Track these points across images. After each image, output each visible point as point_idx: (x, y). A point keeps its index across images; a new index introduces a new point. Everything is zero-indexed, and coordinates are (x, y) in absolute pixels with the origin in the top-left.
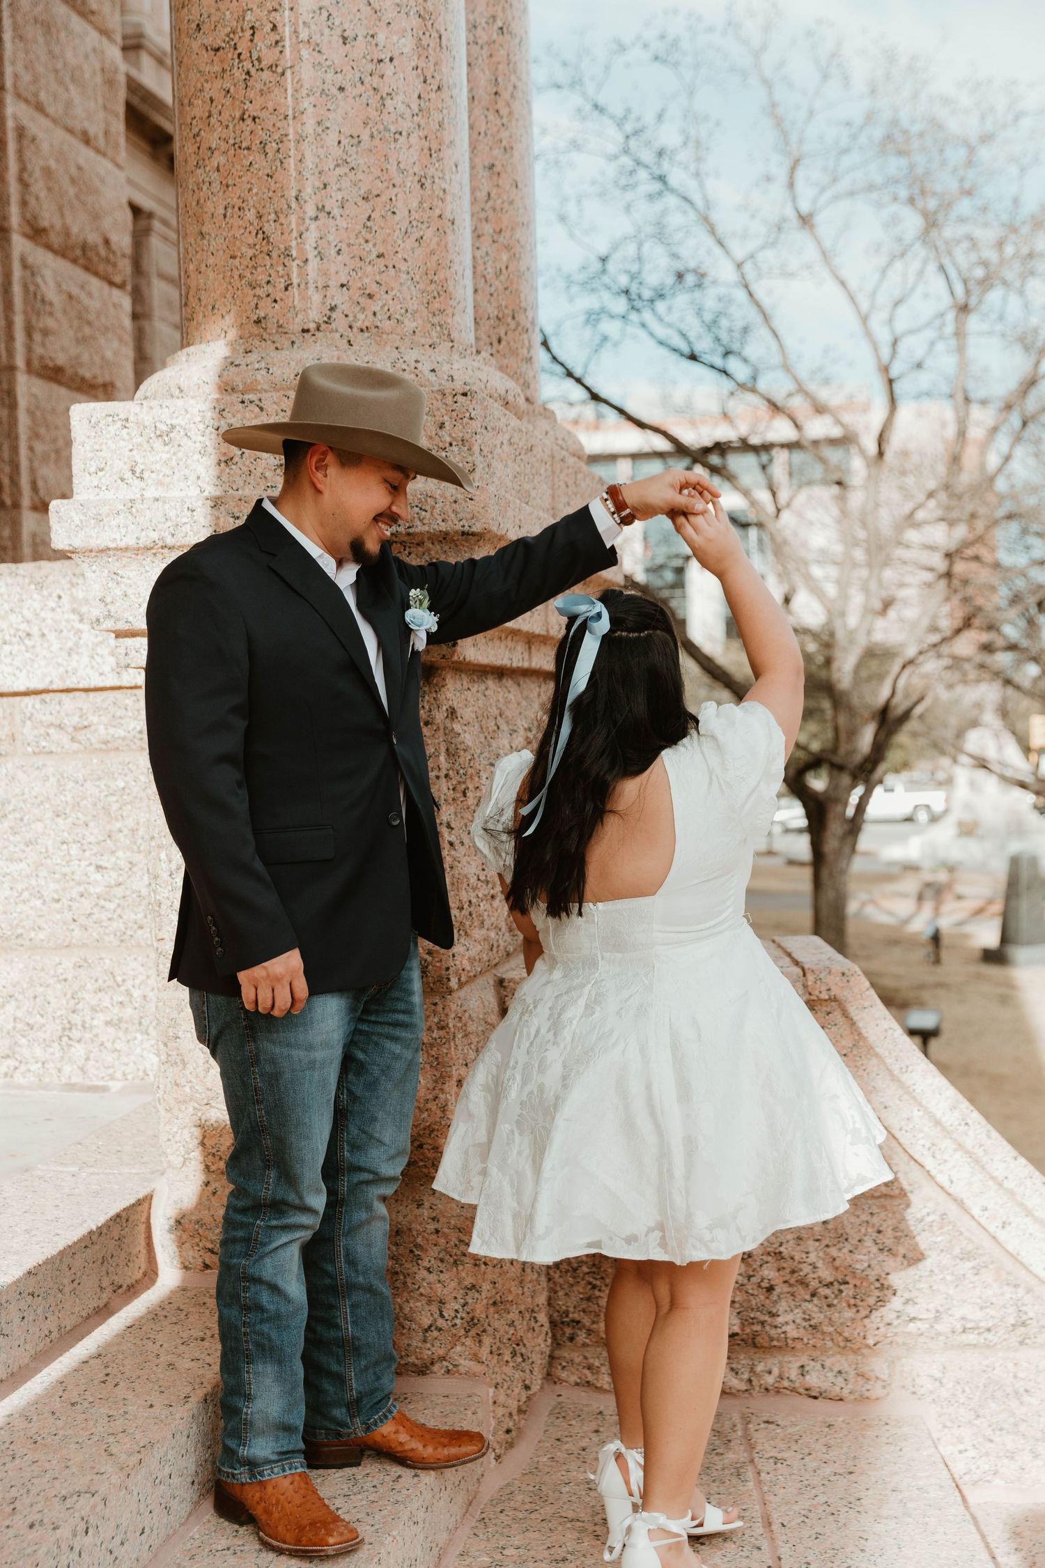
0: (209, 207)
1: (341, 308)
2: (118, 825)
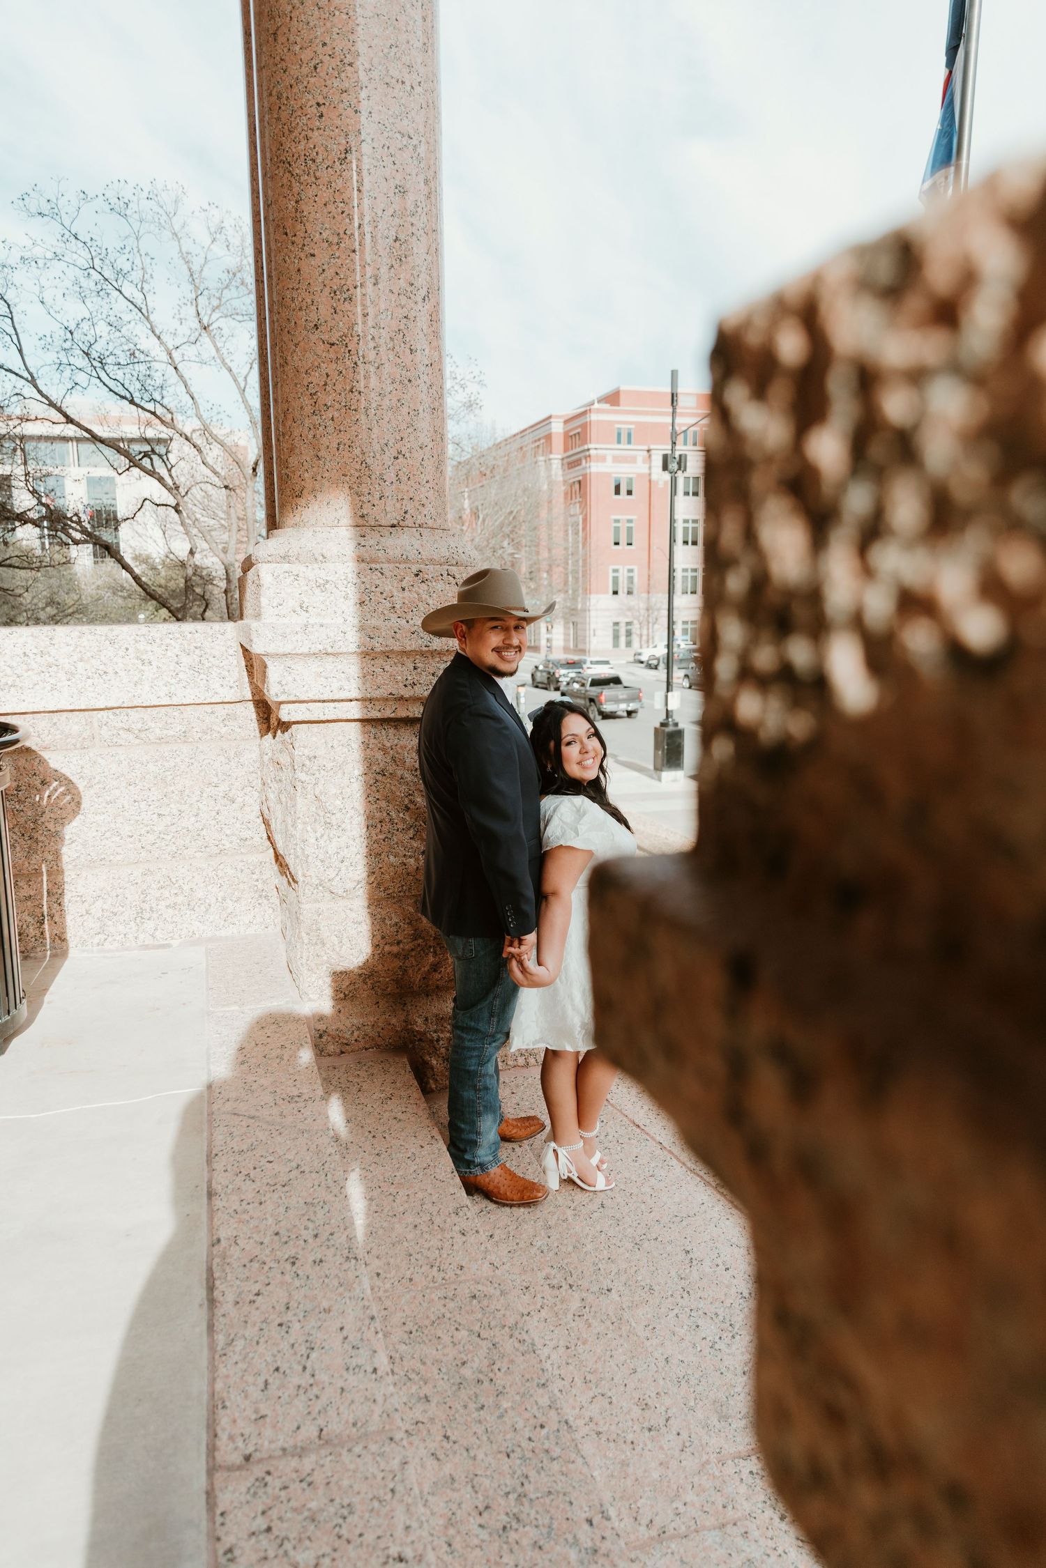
0: (325, 441)
1: (410, 512)
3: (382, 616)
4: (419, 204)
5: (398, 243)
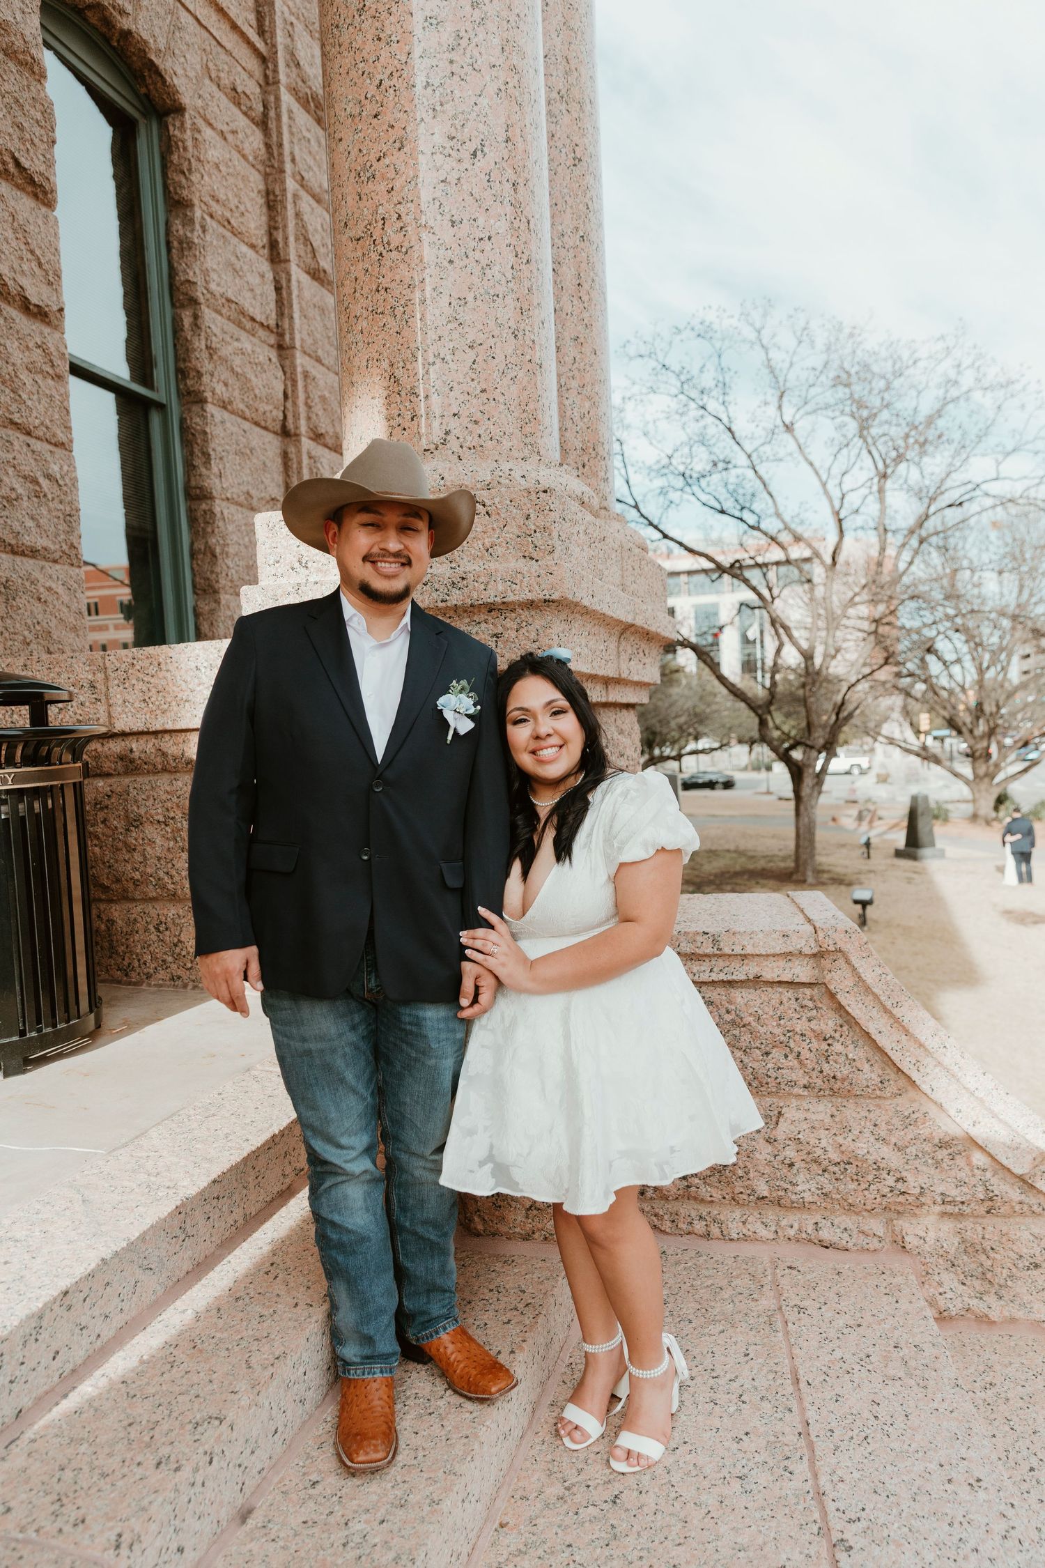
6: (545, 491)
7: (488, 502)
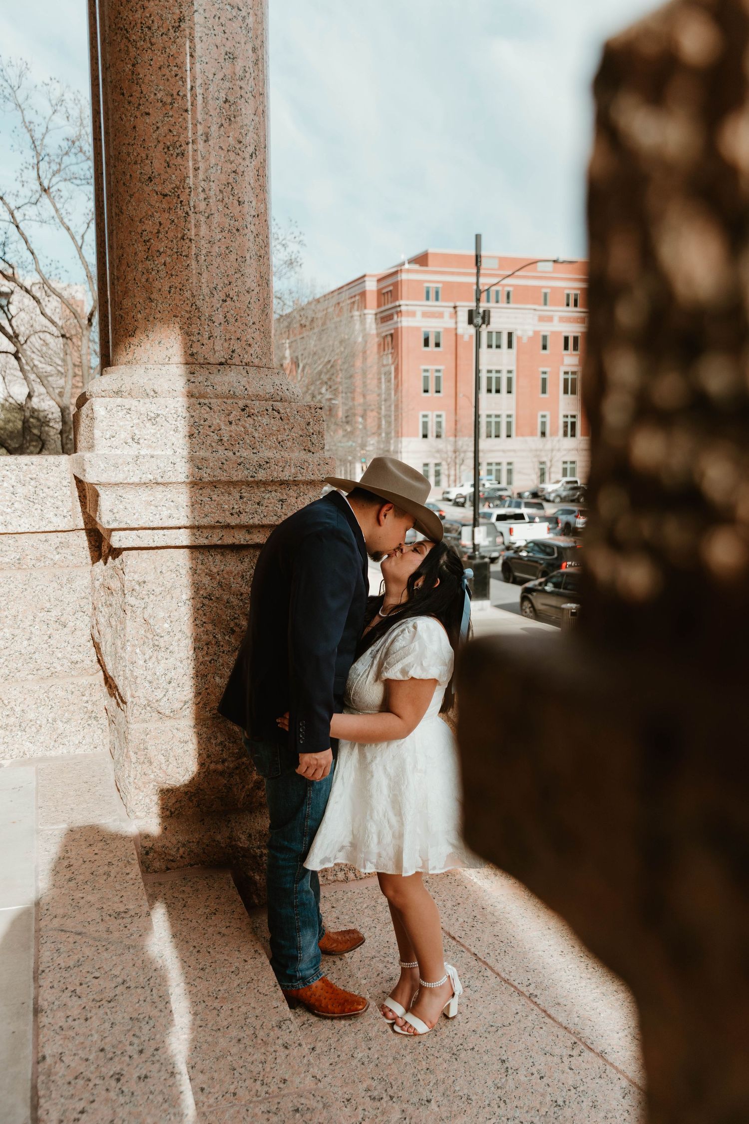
0: (157, 284)
1: (237, 351)
2: (6, 613)
3: (210, 449)
4: (247, 69)
5: (227, 105)
6: (321, 408)
7: (282, 411)
